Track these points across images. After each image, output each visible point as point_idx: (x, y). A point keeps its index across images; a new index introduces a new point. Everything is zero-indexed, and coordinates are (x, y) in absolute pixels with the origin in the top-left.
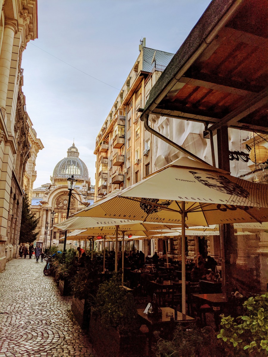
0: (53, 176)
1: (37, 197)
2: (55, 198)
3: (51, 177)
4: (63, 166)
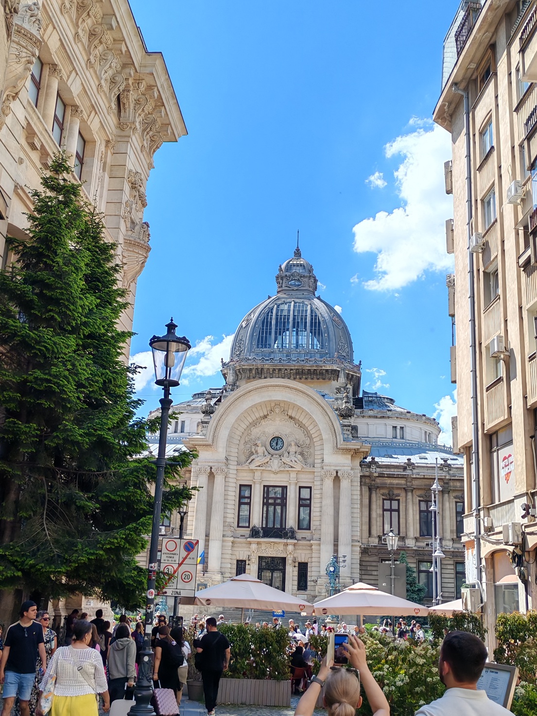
0: (232, 360)
2: (240, 429)
3: (224, 365)
4: (263, 323)
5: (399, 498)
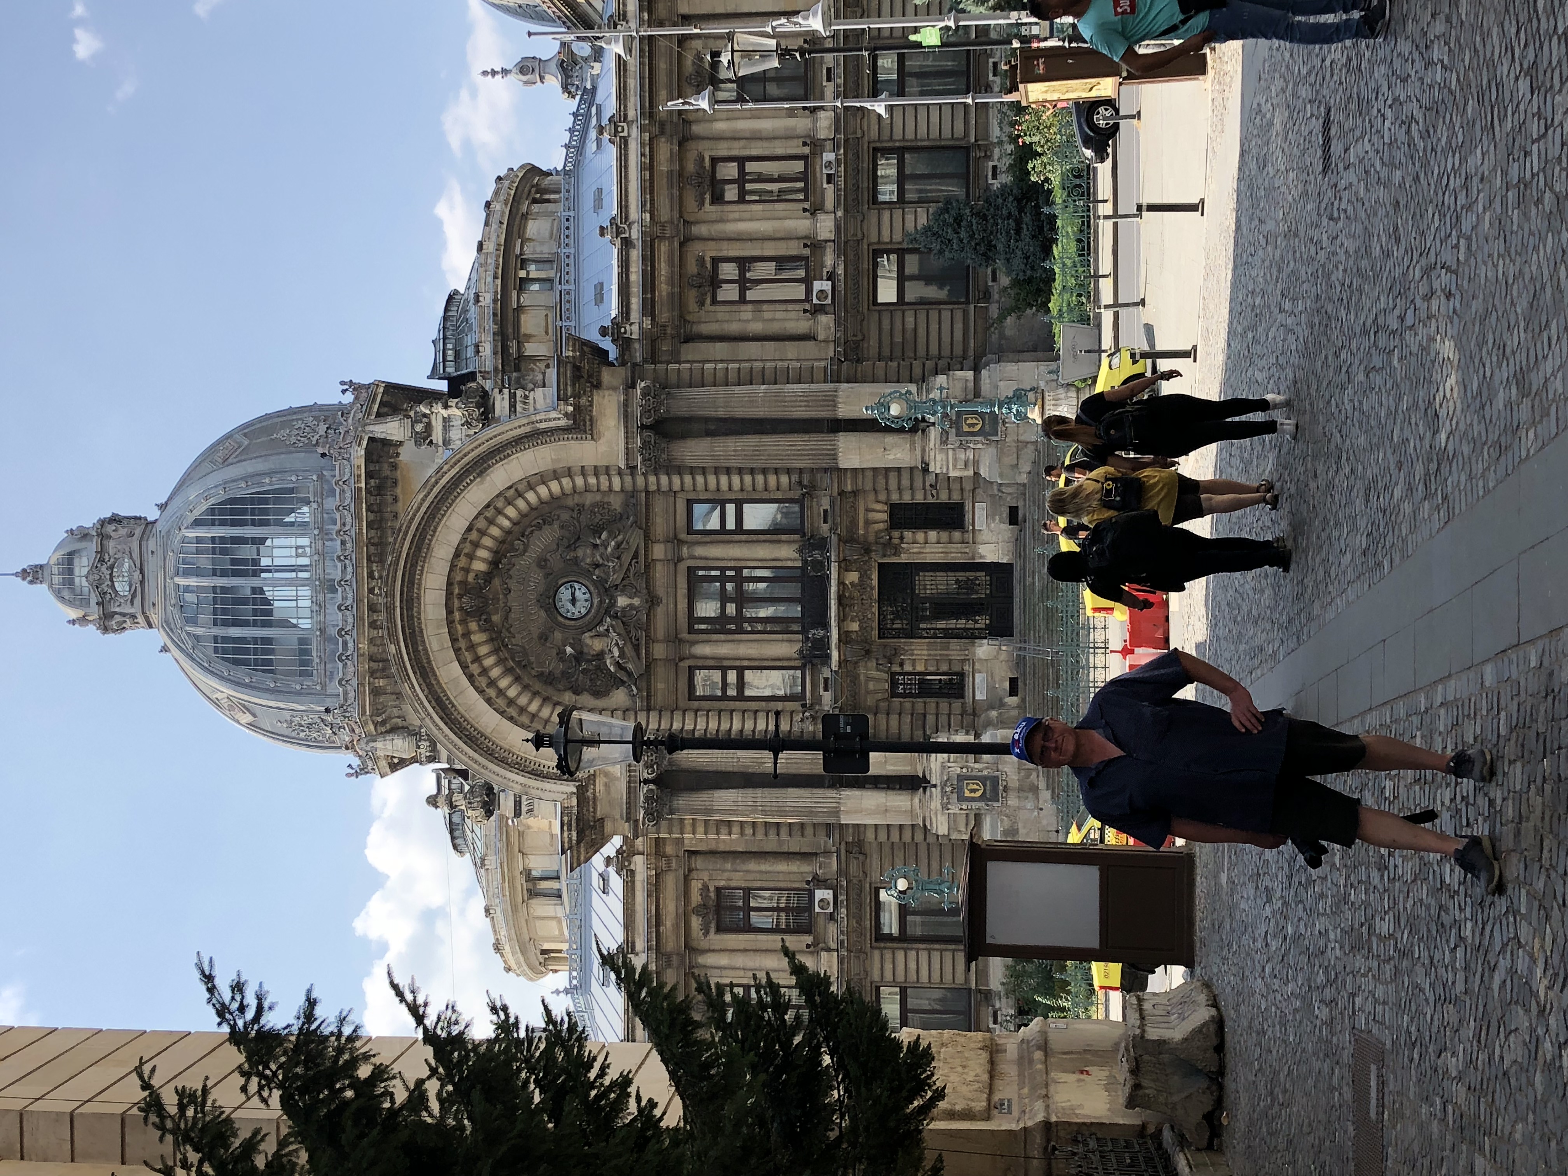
0: (351, 748)
1: (561, 884)
2: (533, 707)
4: (237, 662)
5: (708, 259)
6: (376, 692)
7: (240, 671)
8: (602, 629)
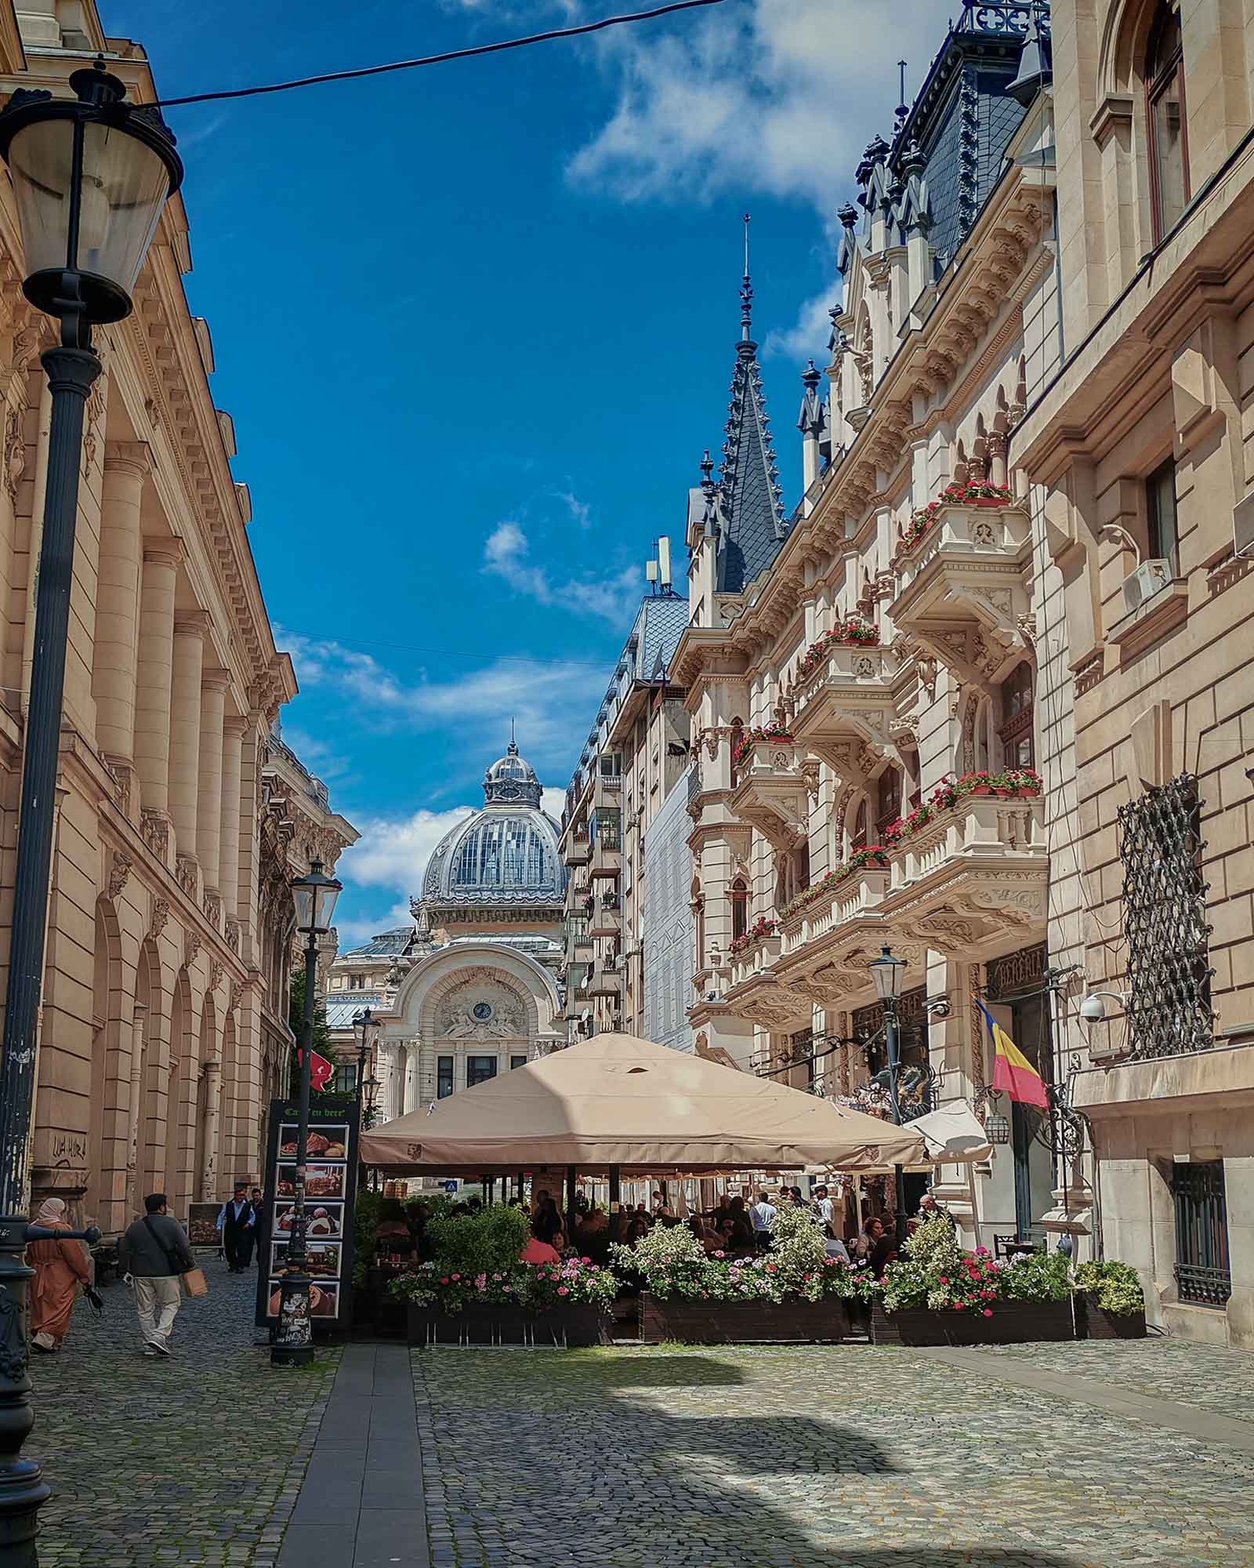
0: (424, 899)
1: (357, 989)
3: (414, 903)
4: (465, 851)
6: (450, 912)
7: (459, 853)
8: (469, 1022)
